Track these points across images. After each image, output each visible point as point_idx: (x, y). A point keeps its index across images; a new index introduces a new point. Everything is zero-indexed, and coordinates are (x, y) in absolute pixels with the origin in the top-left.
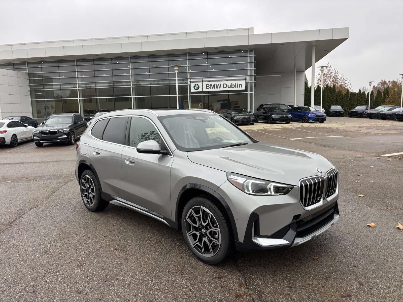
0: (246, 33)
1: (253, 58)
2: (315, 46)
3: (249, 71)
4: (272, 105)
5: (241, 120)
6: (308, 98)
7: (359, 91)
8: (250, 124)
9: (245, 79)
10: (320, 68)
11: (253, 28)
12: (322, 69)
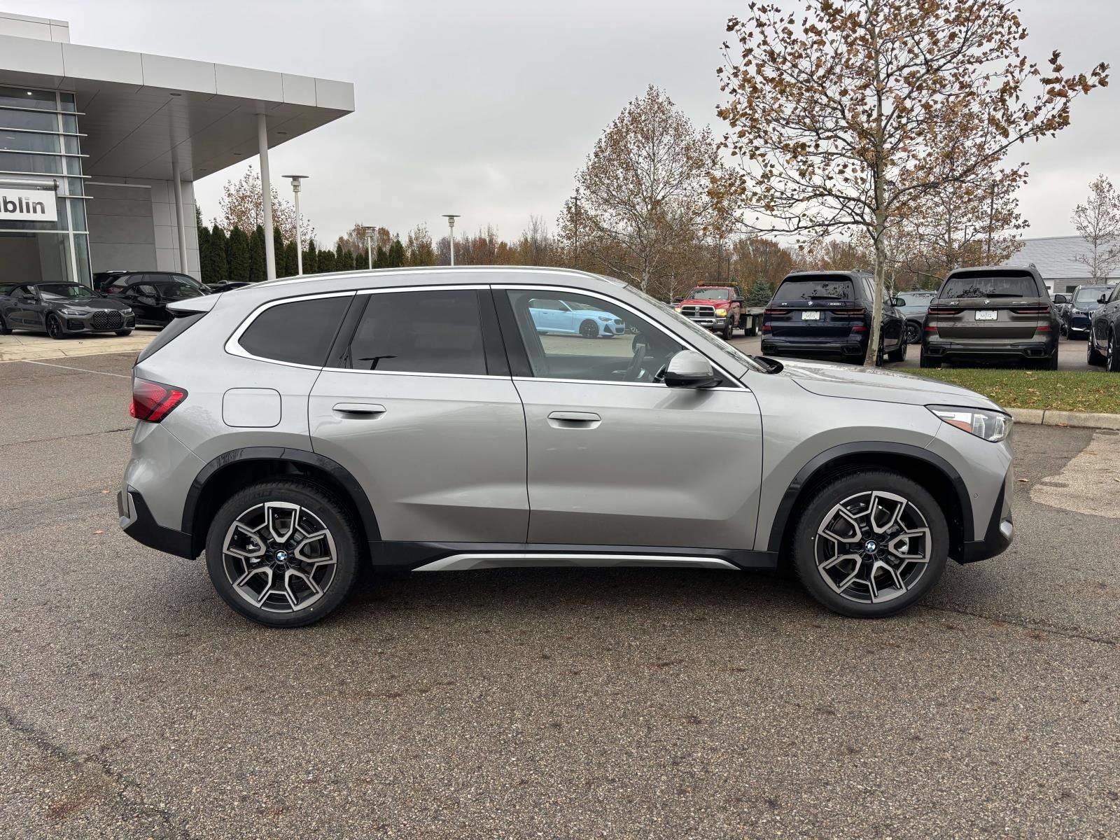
0: (44, 35)
1: (74, 123)
2: (264, 118)
3: (64, 161)
4: (147, 276)
5: (89, 320)
6: (211, 260)
7: (338, 248)
8: (114, 333)
9: (55, 188)
10: (291, 179)
11: (67, 23)
12: (296, 183)
